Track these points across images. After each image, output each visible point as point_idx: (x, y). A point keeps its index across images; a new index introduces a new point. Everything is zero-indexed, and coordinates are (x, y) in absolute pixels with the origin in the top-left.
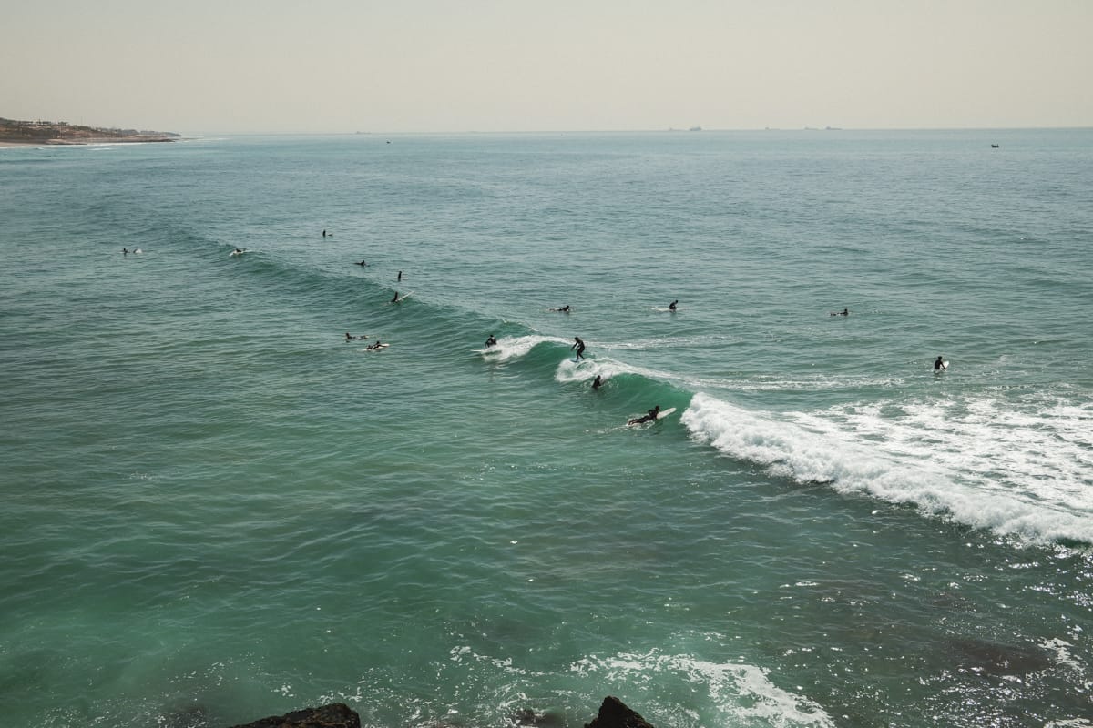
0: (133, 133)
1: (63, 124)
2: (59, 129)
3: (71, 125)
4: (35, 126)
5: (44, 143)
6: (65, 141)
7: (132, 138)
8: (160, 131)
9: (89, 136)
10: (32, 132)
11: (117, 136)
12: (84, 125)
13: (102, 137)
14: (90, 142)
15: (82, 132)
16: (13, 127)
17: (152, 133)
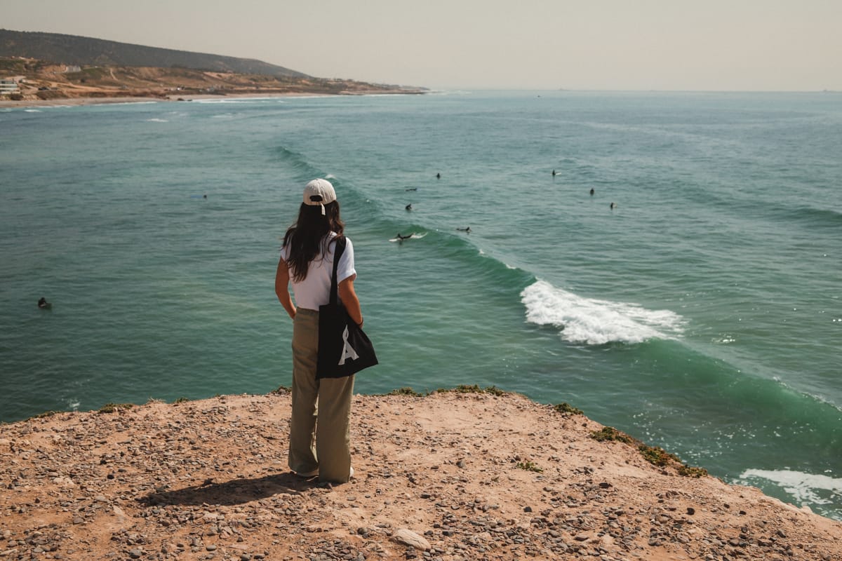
0: (397, 87)
1: (350, 81)
2: (347, 84)
3: (356, 80)
4: (332, 81)
5: (337, 94)
6: (351, 93)
7: (396, 91)
8: (415, 86)
9: (366, 89)
10: (331, 87)
11: (387, 89)
12: (364, 81)
13: (376, 90)
14: (367, 93)
15: (362, 86)
16: (318, 82)
17: (409, 87)
